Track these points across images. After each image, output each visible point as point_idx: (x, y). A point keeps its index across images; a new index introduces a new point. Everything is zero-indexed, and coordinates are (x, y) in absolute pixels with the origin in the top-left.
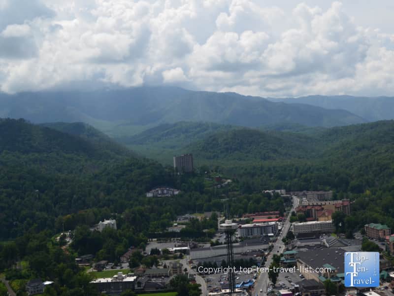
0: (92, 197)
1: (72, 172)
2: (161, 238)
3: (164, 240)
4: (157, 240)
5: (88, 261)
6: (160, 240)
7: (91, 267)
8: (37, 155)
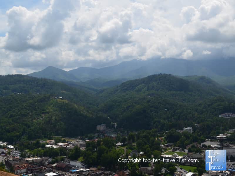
0: (191, 115)
1: (190, 102)
2: (212, 140)
3: (214, 141)
4: (210, 140)
5: (171, 146)
6: (211, 140)
7: (171, 149)
8: (174, 92)
